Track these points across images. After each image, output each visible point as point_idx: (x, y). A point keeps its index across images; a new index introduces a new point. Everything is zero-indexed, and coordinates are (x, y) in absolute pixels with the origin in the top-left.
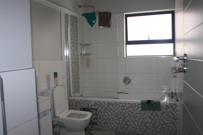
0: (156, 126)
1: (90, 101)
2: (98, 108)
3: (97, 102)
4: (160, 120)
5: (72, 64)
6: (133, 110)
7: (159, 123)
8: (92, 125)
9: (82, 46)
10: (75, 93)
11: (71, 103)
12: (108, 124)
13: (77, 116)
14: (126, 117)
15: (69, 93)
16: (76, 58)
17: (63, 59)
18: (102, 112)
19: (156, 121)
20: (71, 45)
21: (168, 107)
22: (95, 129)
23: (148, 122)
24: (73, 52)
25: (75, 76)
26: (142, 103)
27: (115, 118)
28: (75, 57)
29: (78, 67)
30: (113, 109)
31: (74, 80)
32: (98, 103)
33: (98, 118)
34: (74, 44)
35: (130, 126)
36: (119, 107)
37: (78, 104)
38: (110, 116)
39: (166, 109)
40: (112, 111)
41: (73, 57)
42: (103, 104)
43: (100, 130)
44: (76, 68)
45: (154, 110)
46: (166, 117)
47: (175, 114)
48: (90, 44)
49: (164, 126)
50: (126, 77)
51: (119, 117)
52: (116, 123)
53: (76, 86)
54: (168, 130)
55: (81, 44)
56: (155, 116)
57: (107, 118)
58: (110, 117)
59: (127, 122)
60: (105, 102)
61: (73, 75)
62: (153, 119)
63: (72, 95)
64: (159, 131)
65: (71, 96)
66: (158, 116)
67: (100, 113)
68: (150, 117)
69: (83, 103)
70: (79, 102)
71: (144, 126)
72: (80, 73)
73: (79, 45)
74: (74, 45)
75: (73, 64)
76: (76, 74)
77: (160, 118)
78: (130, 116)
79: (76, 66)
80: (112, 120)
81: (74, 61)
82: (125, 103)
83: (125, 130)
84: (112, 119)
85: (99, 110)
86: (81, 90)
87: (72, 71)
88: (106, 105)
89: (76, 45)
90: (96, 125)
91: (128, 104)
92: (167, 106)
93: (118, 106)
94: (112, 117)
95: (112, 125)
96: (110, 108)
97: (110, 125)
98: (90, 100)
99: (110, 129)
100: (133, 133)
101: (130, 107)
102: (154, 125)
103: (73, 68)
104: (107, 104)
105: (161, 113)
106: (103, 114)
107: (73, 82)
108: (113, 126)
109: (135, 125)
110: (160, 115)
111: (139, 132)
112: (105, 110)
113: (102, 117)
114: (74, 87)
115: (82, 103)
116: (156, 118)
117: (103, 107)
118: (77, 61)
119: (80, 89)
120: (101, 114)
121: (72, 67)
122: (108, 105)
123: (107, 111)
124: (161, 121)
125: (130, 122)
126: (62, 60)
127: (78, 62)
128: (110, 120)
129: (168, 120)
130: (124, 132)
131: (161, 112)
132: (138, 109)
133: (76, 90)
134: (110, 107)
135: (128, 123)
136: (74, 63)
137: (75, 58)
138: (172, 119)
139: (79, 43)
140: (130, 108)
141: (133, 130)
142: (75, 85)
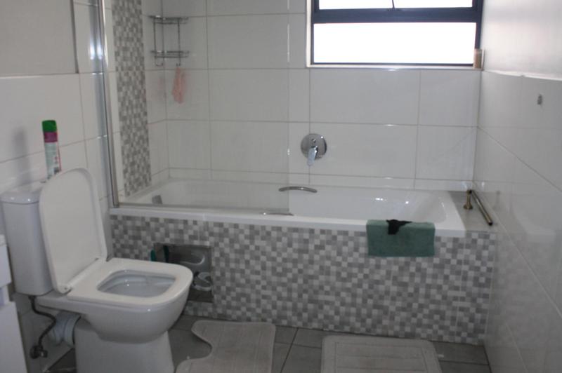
0: (415, 306)
1: (186, 222)
2: (217, 244)
3: (211, 225)
4: (429, 287)
5: (119, 89)
6: (339, 253)
7: (427, 296)
8: (195, 304)
9: (157, 25)
10: (136, 191)
11: (121, 227)
12: (249, 300)
13: (141, 280)
14: (312, 277)
15: (111, 192)
16: (134, 68)
17: (80, 71)
18: (228, 261)
19: (417, 290)
20: (114, 18)
21: (461, 246)
22: (206, 314)
23: (387, 293)
24: (123, 45)
25: (134, 130)
26: (372, 229)
27: (274, 279)
28: (130, 64)
29: (145, 101)
30: (269, 249)
31: (128, 146)
32: (216, 230)
33: (214, 278)
34: (127, 14)
35: (326, 307)
36: (290, 245)
37: (143, 233)
38: (257, 273)
39: (454, 252)
40: (263, 258)
41: (124, 63)
42: (232, 231)
43: (223, 318)
44: (134, 102)
45: (412, 253)
46: (452, 277)
47: (484, 269)
48: (187, 18)
49: (443, 307)
50: (310, 134)
51: (290, 275)
52: (280, 298)
53: (138, 167)
54: (453, 319)
55: (154, 18)
56: (412, 275)
57: (248, 281)
58: (258, 277)
59: (316, 292)
60: (241, 227)
61: (123, 128)
62: (405, 285)
63: (122, 199)
64: (425, 321)
65: (118, 205)
66: (424, 276)
67: (222, 264)
68: (395, 278)
69: (162, 230)
70: (148, 224)
71: (376, 306)
72: (149, 122)
73: (144, 19)
74: (128, 20)
75: (124, 89)
76: (136, 124)
77: (429, 281)
78: (328, 273)
79: (137, 97)
80: (264, 288)
81: (125, 79)
82: (312, 231)
83: (310, 320)
84: (264, 283)
85: (216, 254)
86: (154, 181)
87: (120, 114)
88: (241, 237)
89: (132, 20)
90: (211, 304)
91: (323, 232)
92: (455, 240)
93: (285, 240)
94: (264, 278)
95: (264, 302)
96: (257, 248)
97: (258, 302)
98: (185, 219)
99: (258, 315)
100: (336, 327)
101: (328, 243)
102: (410, 305)
103: (123, 104)
104: (247, 232)
105: (435, 266)
106: (232, 265)
107: (126, 153)
108: (269, 307)
109: (343, 304)
110: (430, 271)
111: (358, 325)
112: (241, 252)
113: (228, 275)
114: (129, 170)
115: (157, 230)
116: (417, 280)
117: (232, 242)
118: (140, 78)
119: (152, 178)
120: (227, 265)
121: (122, 101)
122: (251, 238)
123: (247, 257)
124: (433, 291)
125: (327, 293)
126: (77, 75)
127: (142, 82)
128: (258, 287)
129: (457, 288)
130: (305, 324)
131: (436, 260)
132: (356, 249)
133: (137, 180)
134: (258, 242)
135: (321, 297)
136: (129, 83)
137: (130, 69)
138: (470, 284)
139: (143, 12)
140: (328, 248)
141: (337, 318)
142: (133, 164)
